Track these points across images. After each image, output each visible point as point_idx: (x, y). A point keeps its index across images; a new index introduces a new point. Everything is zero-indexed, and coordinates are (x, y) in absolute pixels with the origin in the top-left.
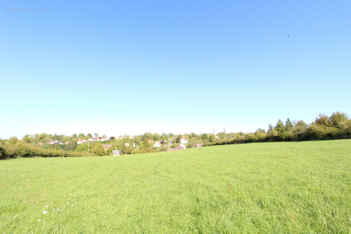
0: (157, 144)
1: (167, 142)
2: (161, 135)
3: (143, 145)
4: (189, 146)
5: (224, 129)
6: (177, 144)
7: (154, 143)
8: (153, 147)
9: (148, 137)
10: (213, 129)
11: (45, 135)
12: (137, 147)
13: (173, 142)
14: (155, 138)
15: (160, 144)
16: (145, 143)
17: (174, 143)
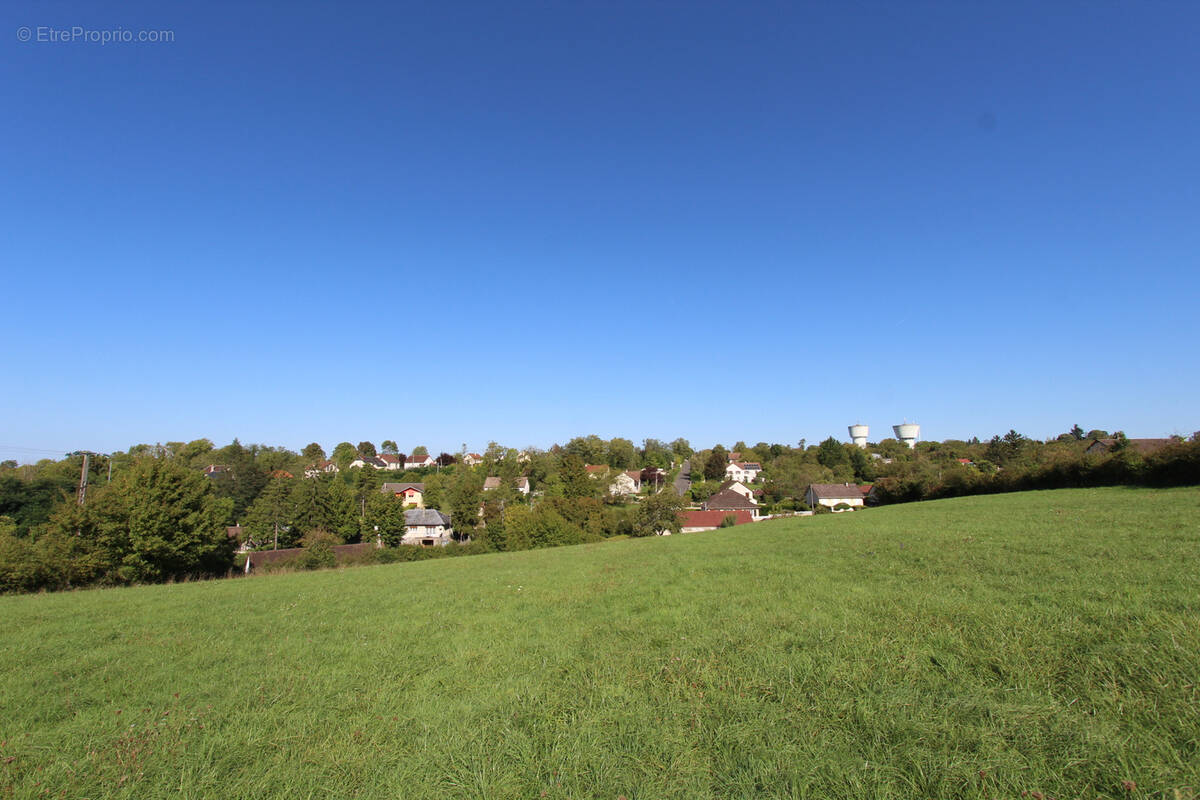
0: (627, 484)
1: (666, 476)
2: (642, 448)
3: (564, 486)
4: (771, 493)
5: (896, 429)
6: (717, 485)
7: (612, 480)
8: (609, 497)
9: (587, 457)
10: (850, 428)
11: (204, 448)
12: (536, 497)
13: (692, 477)
14: (616, 461)
15: (636, 484)
16: (571, 478)
17: (698, 478)
